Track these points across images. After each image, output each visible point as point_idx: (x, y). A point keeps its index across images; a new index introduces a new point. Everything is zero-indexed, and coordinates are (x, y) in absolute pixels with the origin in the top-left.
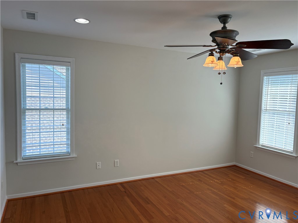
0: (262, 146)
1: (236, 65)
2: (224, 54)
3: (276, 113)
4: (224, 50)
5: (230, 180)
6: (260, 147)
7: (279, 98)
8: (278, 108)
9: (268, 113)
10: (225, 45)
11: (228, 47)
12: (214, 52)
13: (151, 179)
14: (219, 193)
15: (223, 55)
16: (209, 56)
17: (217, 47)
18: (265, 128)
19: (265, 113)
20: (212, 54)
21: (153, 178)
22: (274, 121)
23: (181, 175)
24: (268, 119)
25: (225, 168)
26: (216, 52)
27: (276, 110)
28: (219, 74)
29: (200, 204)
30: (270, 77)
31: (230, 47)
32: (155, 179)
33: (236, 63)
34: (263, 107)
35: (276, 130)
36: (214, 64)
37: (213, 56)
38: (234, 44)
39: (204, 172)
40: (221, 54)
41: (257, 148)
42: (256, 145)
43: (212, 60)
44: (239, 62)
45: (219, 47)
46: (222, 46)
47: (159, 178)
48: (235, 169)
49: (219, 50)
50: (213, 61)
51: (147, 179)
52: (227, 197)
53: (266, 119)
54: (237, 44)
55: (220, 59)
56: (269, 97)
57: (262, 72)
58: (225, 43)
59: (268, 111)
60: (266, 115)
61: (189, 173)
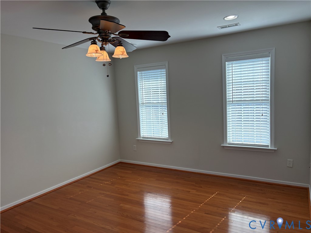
0: (143, 138)
1: (121, 55)
2: (108, 43)
3: (151, 106)
4: (107, 39)
5: (119, 178)
6: (141, 139)
7: (152, 92)
8: (153, 100)
9: (144, 106)
10: (109, 32)
11: (110, 35)
12: (96, 41)
13: (28, 203)
14: (112, 194)
15: (106, 44)
16: (92, 44)
17: (98, 35)
18: (144, 120)
19: (142, 107)
20: (94, 43)
21: (30, 201)
22: (151, 113)
23: (66, 187)
24: (145, 112)
25: (111, 168)
26: (99, 40)
27: (151, 103)
28: (104, 66)
29: (96, 212)
30: (143, 72)
31: (112, 36)
32: (33, 201)
33: (121, 53)
34: (140, 101)
35: (153, 121)
36: (98, 53)
37: (96, 44)
38: (117, 33)
39: (91, 176)
40: (104, 43)
41: (139, 141)
42: (138, 138)
43: (96, 49)
44: (124, 52)
45: (101, 35)
46: (104, 34)
47: (38, 199)
48: (121, 165)
49: (101, 39)
50: (98, 50)
51: (22, 204)
52: (120, 196)
53: (143, 112)
54: (119, 33)
55: (102, 49)
56: (144, 91)
57: (135, 67)
58: (108, 31)
59: (145, 104)
60: (143, 108)
61: (74, 182)
